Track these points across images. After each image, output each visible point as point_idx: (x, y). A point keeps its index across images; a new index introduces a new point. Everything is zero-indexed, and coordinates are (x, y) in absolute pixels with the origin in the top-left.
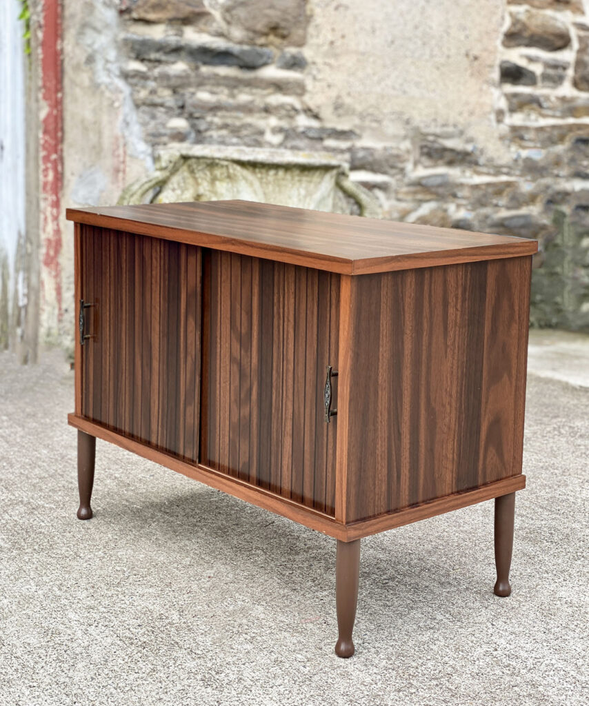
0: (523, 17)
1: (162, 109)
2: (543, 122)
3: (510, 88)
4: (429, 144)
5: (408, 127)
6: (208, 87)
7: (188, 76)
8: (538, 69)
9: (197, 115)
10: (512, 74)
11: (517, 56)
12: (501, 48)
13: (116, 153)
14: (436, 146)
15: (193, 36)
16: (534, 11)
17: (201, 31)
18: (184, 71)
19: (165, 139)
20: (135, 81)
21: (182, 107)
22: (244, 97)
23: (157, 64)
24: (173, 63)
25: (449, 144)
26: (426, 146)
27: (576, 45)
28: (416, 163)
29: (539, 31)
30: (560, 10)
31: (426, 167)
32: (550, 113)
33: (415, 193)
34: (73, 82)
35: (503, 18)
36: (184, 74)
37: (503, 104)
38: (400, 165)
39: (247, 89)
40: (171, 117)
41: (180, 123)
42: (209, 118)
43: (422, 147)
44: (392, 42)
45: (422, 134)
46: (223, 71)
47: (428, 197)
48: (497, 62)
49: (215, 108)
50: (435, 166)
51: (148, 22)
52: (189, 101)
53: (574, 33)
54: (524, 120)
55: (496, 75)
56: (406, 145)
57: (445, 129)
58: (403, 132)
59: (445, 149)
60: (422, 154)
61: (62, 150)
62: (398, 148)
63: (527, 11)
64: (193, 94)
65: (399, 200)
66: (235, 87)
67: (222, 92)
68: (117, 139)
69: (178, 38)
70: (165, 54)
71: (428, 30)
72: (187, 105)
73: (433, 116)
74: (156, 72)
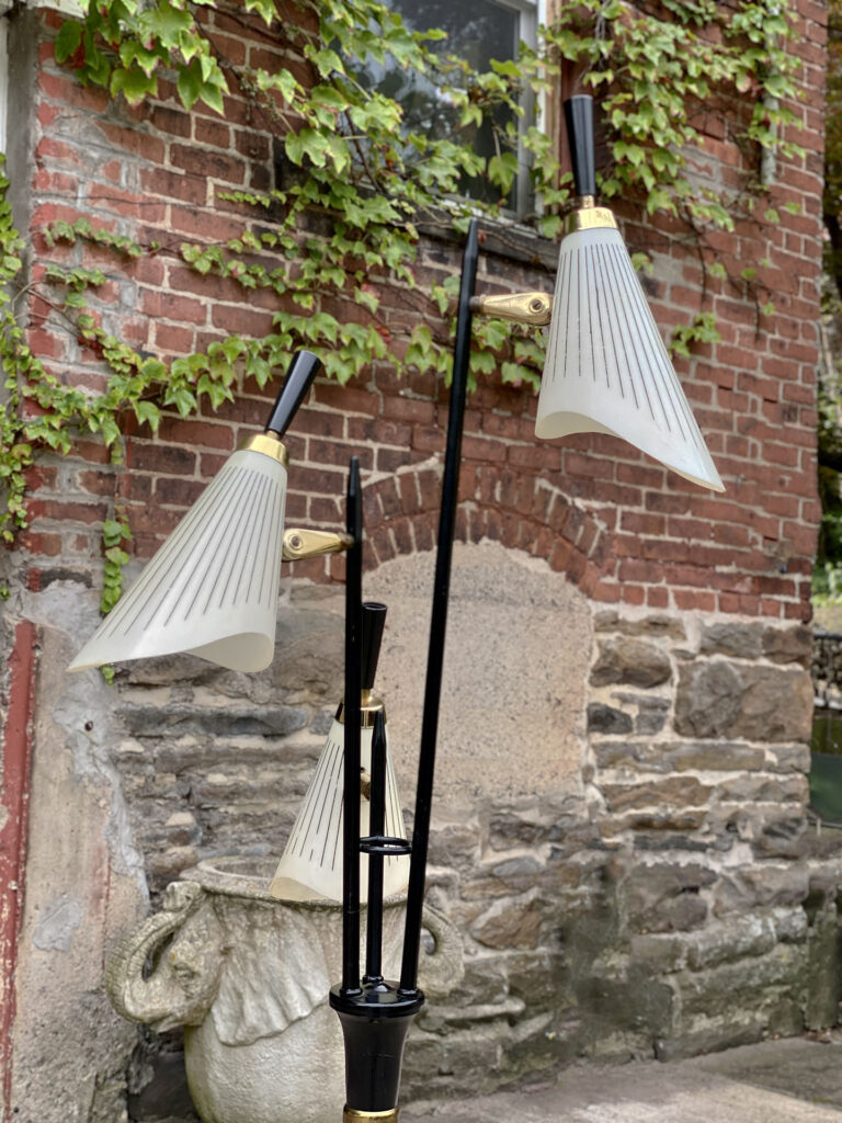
0: (614, 647)
1: (161, 802)
2: (639, 779)
3: (598, 738)
4: (503, 820)
5: (477, 799)
6: (223, 766)
7: (196, 755)
8: (632, 711)
9: (206, 805)
10: (602, 720)
11: (607, 696)
12: (588, 688)
13: (98, 872)
14: (512, 820)
15: (207, 700)
16: (627, 638)
17: (217, 693)
18: (192, 747)
19: (163, 843)
20: (127, 766)
21: (188, 796)
22: (268, 776)
23: (157, 741)
24: (178, 738)
25: (527, 816)
26: (498, 822)
27: (676, 678)
28: (485, 847)
29: (633, 663)
30: (657, 636)
31: (497, 851)
32: (648, 766)
33: (484, 887)
34: (46, 776)
35: (591, 650)
36: (191, 751)
37: (591, 759)
38: (467, 852)
39: (273, 765)
40: (173, 811)
41: (184, 819)
42: (223, 809)
43: (492, 824)
44: (458, 689)
45: (493, 806)
46: (243, 742)
47: (501, 891)
48: (585, 706)
49: (231, 794)
50: (510, 847)
51: (148, 686)
52: (198, 787)
53: (674, 663)
54: (617, 778)
55: (583, 723)
56: (474, 823)
57: (522, 798)
58: (471, 807)
59: (524, 825)
60: (493, 833)
61: (24, 874)
62: (464, 829)
63: (619, 638)
64: (203, 777)
65: (463, 899)
66: (259, 763)
67: (241, 771)
68: (100, 850)
69: (187, 704)
70: (169, 726)
71: (501, 670)
72: (194, 792)
73: (508, 782)
74: (156, 751)
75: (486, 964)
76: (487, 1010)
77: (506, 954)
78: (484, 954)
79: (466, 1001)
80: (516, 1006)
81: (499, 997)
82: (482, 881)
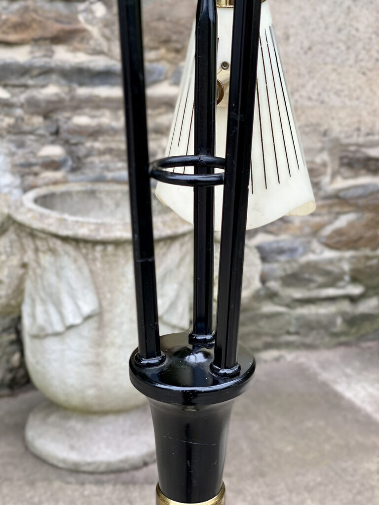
1: (32, 137)
4: (351, 155)
5: (326, 139)
6: (87, 111)
7: (61, 101)
9: (73, 141)
14: (359, 155)
15: (64, 56)
17: (76, 50)
18: (57, 95)
19: (36, 169)
21: (57, 133)
23: (22, 89)
24: (43, 86)
25: (374, 153)
26: (346, 157)
28: (334, 175)
31: (345, 178)
33: (331, 206)
36: (55, 98)
40: (43, 144)
41: (55, 151)
42: (88, 144)
43: (341, 158)
44: (310, 48)
45: (341, 145)
46: (104, 91)
47: (346, 209)
49: (95, 133)
50: (356, 176)
52: (64, 127)
56: (323, 157)
57: (370, 138)
58: (319, 145)
59: (369, 159)
60: (342, 165)
64: (69, 119)
67: (104, 115)
69: (47, 60)
70: (32, 77)
71: (354, 32)
72: (61, 130)
73: (356, 126)
74: (23, 97)
75: (331, 261)
76: (331, 292)
77: (349, 254)
78: (329, 254)
79: (312, 285)
80: (356, 290)
81: (341, 284)
82: (329, 202)
